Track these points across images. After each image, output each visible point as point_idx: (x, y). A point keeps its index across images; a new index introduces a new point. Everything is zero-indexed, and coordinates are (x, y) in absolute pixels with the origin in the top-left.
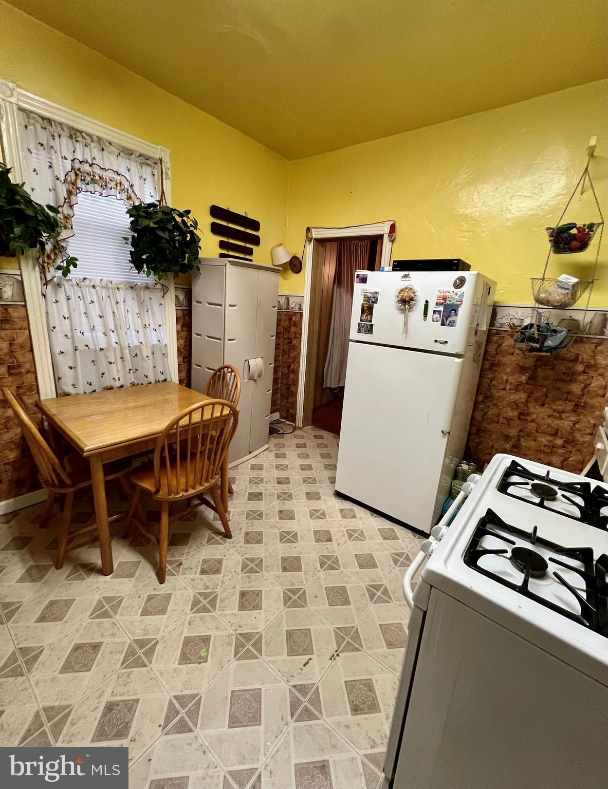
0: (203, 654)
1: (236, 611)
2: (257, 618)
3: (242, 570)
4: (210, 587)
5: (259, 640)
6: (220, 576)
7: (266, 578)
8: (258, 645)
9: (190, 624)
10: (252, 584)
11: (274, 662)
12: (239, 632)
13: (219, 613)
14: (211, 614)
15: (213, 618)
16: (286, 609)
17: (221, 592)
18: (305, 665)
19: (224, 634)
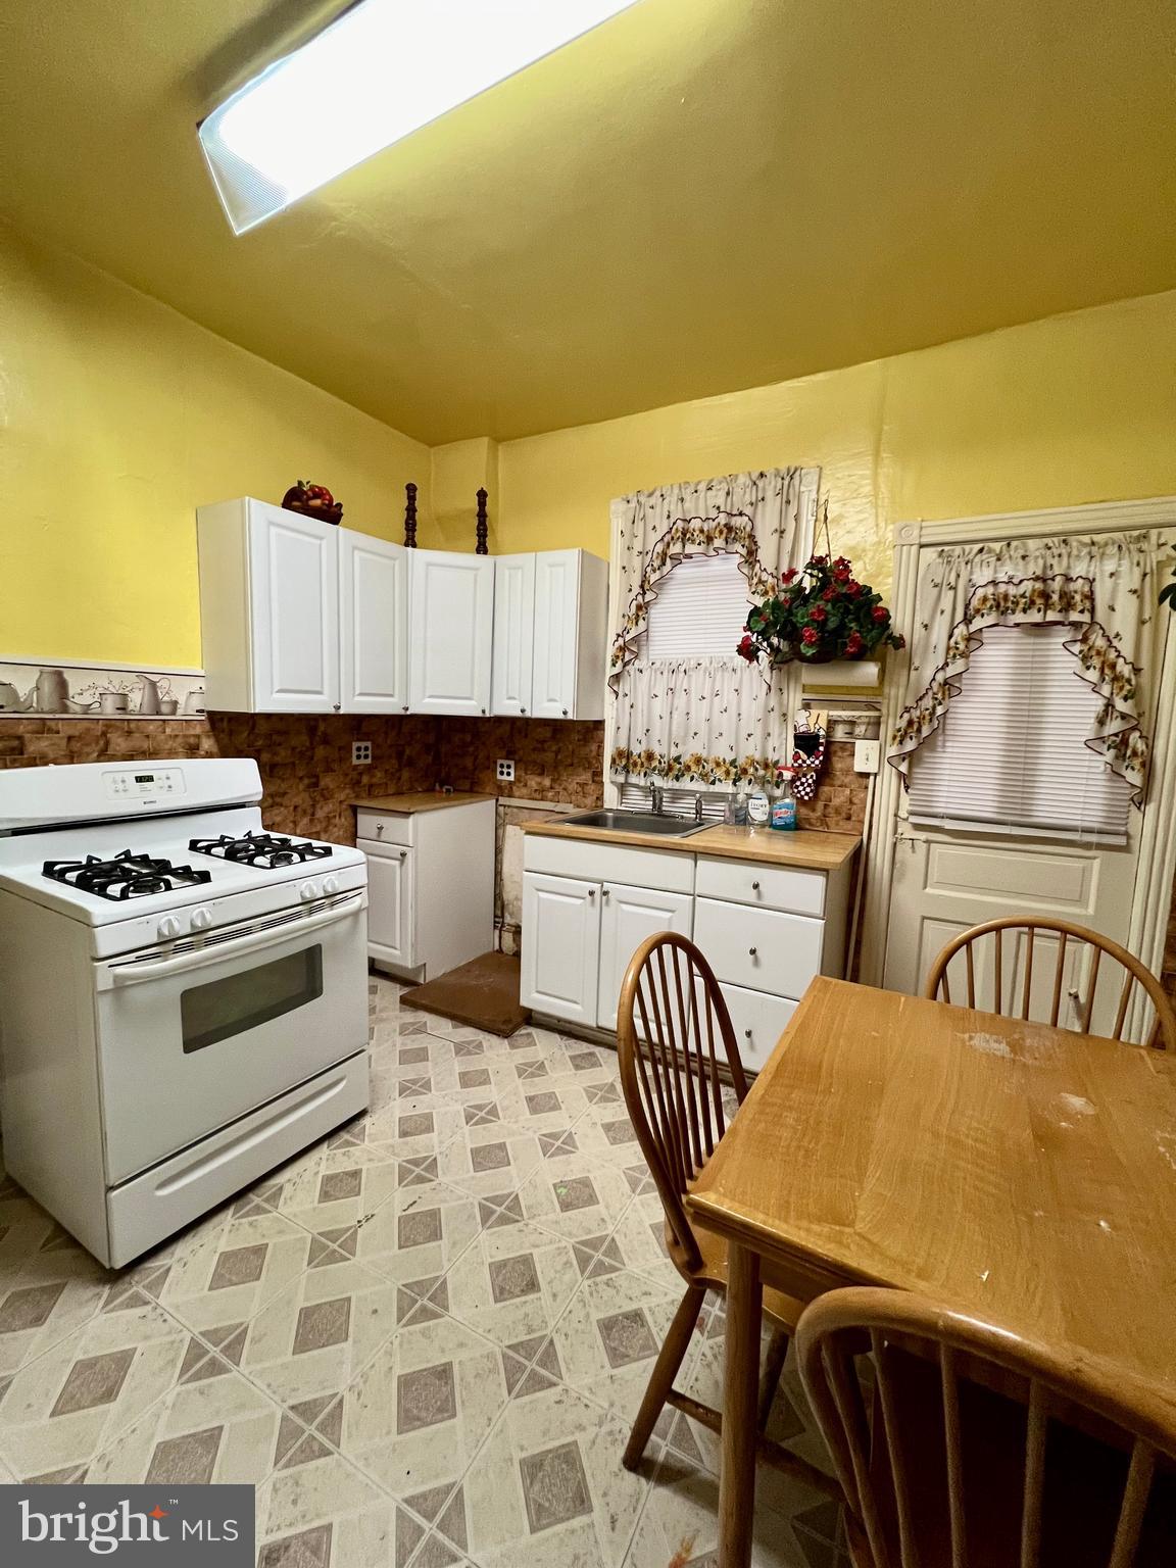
0: (563, 1191)
1: (536, 1252)
2: (494, 1248)
3: (551, 1342)
4: (605, 1287)
5: (484, 1221)
6: (597, 1315)
7: (490, 1337)
8: (486, 1214)
9: (603, 1220)
10: (520, 1314)
11: (461, 1198)
12: (521, 1224)
13: (563, 1244)
14: (577, 1240)
15: (570, 1234)
16: (443, 1273)
17: (577, 1281)
18: (415, 1202)
19: (543, 1218)
